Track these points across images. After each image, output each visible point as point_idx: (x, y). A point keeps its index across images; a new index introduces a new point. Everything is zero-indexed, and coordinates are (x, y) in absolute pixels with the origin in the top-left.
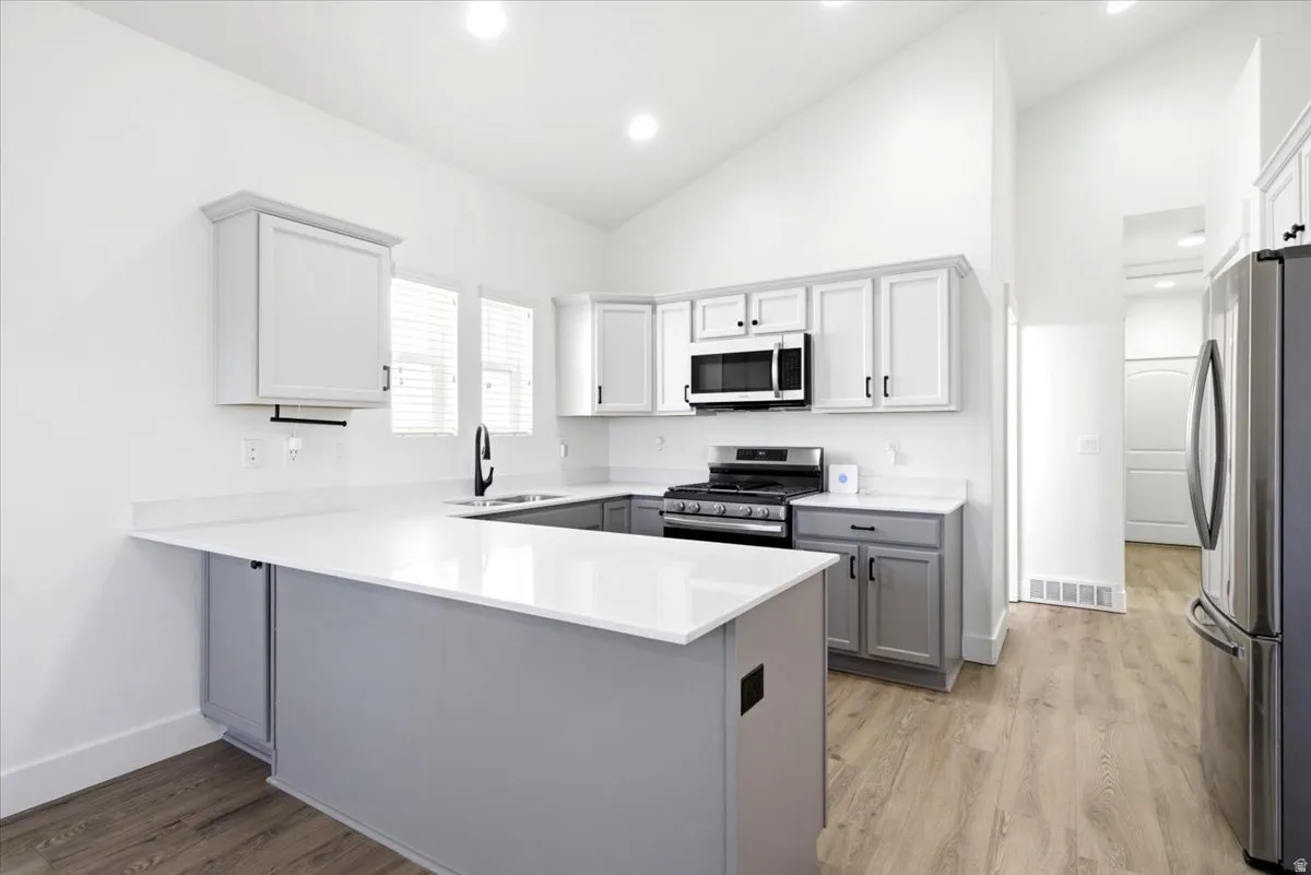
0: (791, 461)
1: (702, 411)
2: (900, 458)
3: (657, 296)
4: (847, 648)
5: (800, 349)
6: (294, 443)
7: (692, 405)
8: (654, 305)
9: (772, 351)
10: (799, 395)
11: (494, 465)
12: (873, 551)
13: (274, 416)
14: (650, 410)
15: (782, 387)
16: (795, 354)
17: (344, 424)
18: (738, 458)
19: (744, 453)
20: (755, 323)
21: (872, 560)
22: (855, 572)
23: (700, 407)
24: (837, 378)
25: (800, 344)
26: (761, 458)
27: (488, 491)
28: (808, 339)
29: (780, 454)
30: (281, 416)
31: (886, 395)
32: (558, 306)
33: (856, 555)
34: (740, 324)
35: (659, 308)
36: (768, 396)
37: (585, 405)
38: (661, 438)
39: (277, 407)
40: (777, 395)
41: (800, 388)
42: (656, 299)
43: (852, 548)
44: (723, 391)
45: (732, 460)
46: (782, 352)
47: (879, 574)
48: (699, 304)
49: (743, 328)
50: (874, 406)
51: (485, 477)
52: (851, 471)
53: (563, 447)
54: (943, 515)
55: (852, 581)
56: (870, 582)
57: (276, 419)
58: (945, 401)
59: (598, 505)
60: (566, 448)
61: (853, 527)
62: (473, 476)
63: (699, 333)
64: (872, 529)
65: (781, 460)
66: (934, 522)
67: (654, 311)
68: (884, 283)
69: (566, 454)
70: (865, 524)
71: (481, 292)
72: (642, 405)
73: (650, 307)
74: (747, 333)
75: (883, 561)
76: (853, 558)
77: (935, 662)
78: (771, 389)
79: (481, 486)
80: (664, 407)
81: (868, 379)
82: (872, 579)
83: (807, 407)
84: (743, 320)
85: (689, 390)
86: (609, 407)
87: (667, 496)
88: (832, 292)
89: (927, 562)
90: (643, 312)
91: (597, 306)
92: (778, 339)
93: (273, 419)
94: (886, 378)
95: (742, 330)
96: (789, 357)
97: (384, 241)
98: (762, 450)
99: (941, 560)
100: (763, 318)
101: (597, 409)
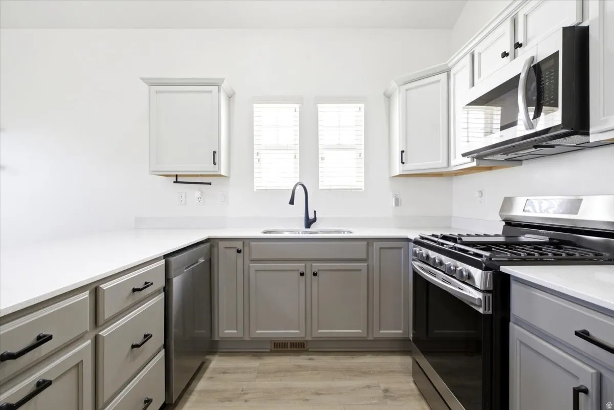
3: (449, 62)
5: (555, 55)
6: (197, 194)
8: (448, 72)
13: (175, 181)
14: (446, 166)
16: (552, 63)
17: (210, 184)
20: (519, 45)
28: (585, 37)
30: (178, 181)
32: (388, 97)
34: (505, 55)
35: (452, 72)
39: (177, 176)
40: (528, 127)
42: (449, 65)
49: (508, 58)
51: (311, 216)
57: (176, 182)
59: (365, 243)
63: (476, 82)
67: (449, 76)
76: (579, 390)
79: (309, 223)
84: (508, 49)
86: (411, 166)
90: (441, 80)
92: (532, 52)
93: (174, 182)
95: (507, 61)
97: (214, 83)
101: (401, 169)
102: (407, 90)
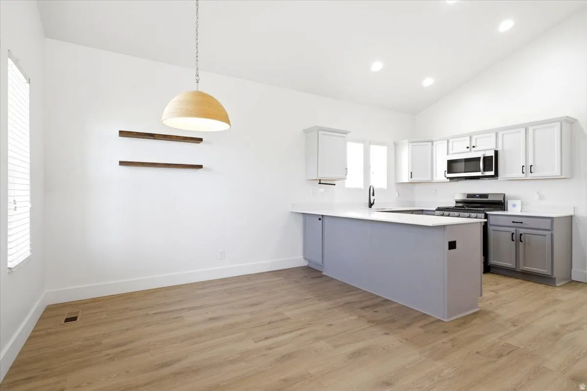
0: (490, 199)
1: (451, 180)
2: (541, 198)
3: (434, 139)
4: (510, 267)
5: (492, 156)
6: (322, 190)
7: (448, 178)
8: (432, 142)
9: (480, 157)
10: (492, 173)
11: (375, 198)
12: (522, 231)
14: (431, 180)
15: (485, 170)
16: (491, 158)
17: (335, 185)
18: (467, 198)
19: (469, 196)
20: (474, 147)
21: (521, 234)
22: (514, 239)
23: (451, 179)
24: (509, 167)
25: (493, 154)
26: (477, 197)
27: (373, 206)
28: (496, 153)
29: (486, 196)
31: (531, 172)
32: (395, 144)
33: (515, 233)
34: (468, 148)
35: (435, 143)
36: (479, 174)
37: (405, 178)
38: (436, 191)
39: (320, 180)
40: (482, 174)
41: (492, 171)
42: (434, 140)
43: (513, 230)
44: (465, 172)
45: (465, 198)
46: (485, 158)
47: (525, 241)
48: (451, 141)
49: (469, 149)
50: (526, 176)
51: (372, 202)
52: (518, 203)
53: (397, 193)
54: (553, 218)
55: (513, 242)
56: (520, 243)
57: (320, 183)
58: (559, 174)
60: (399, 194)
61: (513, 222)
62: (368, 201)
63: (450, 152)
64: (522, 223)
65: (486, 198)
66: (550, 220)
67: (432, 144)
68: (531, 130)
69: (398, 195)
70: (518, 221)
71: (371, 143)
72: (428, 178)
73: (431, 143)
74: (470, 151)
75: (526, 235)
76: (513, 234)
77: (549, 274)
78: (480, 171)
79: (371, 205)
80: (436, 179)
81: (523, 166)
82: (521, 241)
83: (496, 178)
84: (469, 146)
85: (446, 172)
86: (415, 179)
87: (437, 210)
88: (506, 134)
89: (545, 236)
90: (428, 145)
91: (410, 144)
92: (483, 153)
94: (531, 166)
95: (468, 150)
96: (487, 160)
97: (346, 133)
98: (477, 195)
99: (552, 235)
100: (478, 145)
101: (410, 180)
102: (413, 145)
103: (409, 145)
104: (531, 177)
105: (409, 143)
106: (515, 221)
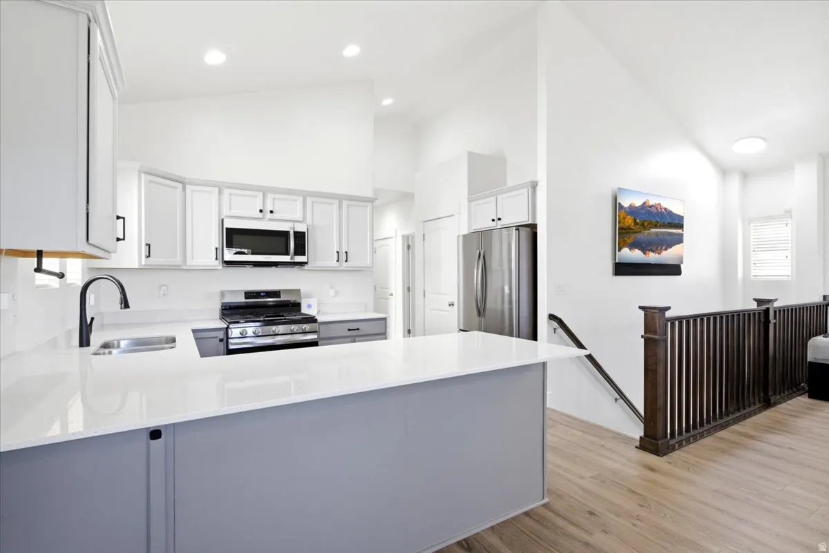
0: (283, 298)
3: (188, 179)
5: (305, 232)
7: (225, 262)
8: (184, 184)
9: (288, 232)
10: (303, 259)
14: (182, 263)
15: (296, 253)
16: (302, 235)
18: (246, 298)
19: (248, 295)
24: (321, 250)
25: (305, 229)
26: (261, 297)
29: (276, 294)
31: (347, 261)
35: (188, 188)
36: (286, 259)
40: (291, 259)
41: (304, 255)
42: (186, 181)
44: (252, 254)
45: (241, 300)
48: (227, 192)
49: (262, 213)
50: (341, 266)
52: (314, 302)
54: (386, 318)
57: (38, 269)
61: (349, 330)
63: (226, 212)
64: (358, 329)
65: (275, 298)
67: (184, 189)
68: (345, 204)
72: (177, 260)
73: (181, 185)
74: (266, 218)
78: (287, 253)
80: (193, 262)
81: (339, 252)
84: (261, 209)
88: (317, 202)
90: (176, 188)
91: (142, 175)
92: (291, 225)
94: (346, 252)
95: (260, 215)
96: (300, 237)
98: (263, 292)
100: (279, 210)
101: (144, 263)
102: (150, 181)
103: (140, 178)
104: (346, 267)
105: (140, 172)
106: (351, 328)
